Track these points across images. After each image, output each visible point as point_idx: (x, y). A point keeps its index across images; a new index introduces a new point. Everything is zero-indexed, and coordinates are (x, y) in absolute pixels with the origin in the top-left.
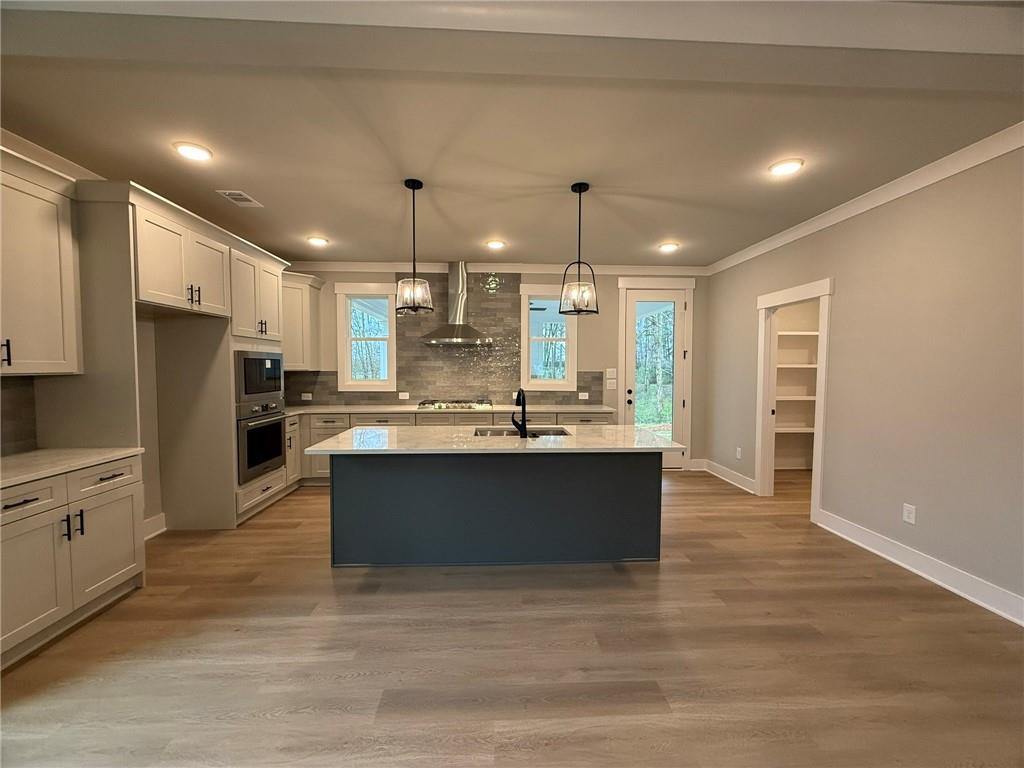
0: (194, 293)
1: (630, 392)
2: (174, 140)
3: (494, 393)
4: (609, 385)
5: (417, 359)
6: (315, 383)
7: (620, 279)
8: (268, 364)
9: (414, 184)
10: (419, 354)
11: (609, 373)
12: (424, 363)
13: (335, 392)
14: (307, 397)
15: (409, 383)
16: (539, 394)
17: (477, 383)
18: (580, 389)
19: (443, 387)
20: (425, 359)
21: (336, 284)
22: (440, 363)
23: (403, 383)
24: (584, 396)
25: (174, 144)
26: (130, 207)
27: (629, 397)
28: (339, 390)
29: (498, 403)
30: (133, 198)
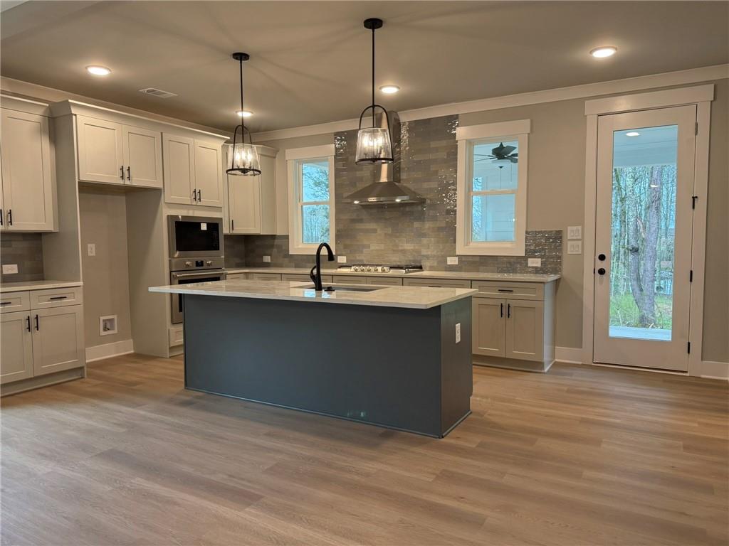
0: (124, 172)
1: (602, 258)
2: (86, 65)
3: (427, 257)
4: (570, 248)
5: (353, 221)
6: (272, 246)
7: (586, 102)
8: (204, 227)
9: (241, 56)
10: (354, 216)
11: (571, 232)
12: (359, 226)
13: (287, 255)
14: (267, 259)
15: (346, 247)
16: (477, 259)
17: (408, 246)
18: (530, 253)
19: (377, 250)
20: (361, 221)
21: (287, 150)
22: (372, 226)
23: (341, 246)
24: (535, 262)
25: (86, 68)
26: (74, 117)
27: (600, 265)
28: (290, 253)
29: (432, 268)
30: (74, 111)
